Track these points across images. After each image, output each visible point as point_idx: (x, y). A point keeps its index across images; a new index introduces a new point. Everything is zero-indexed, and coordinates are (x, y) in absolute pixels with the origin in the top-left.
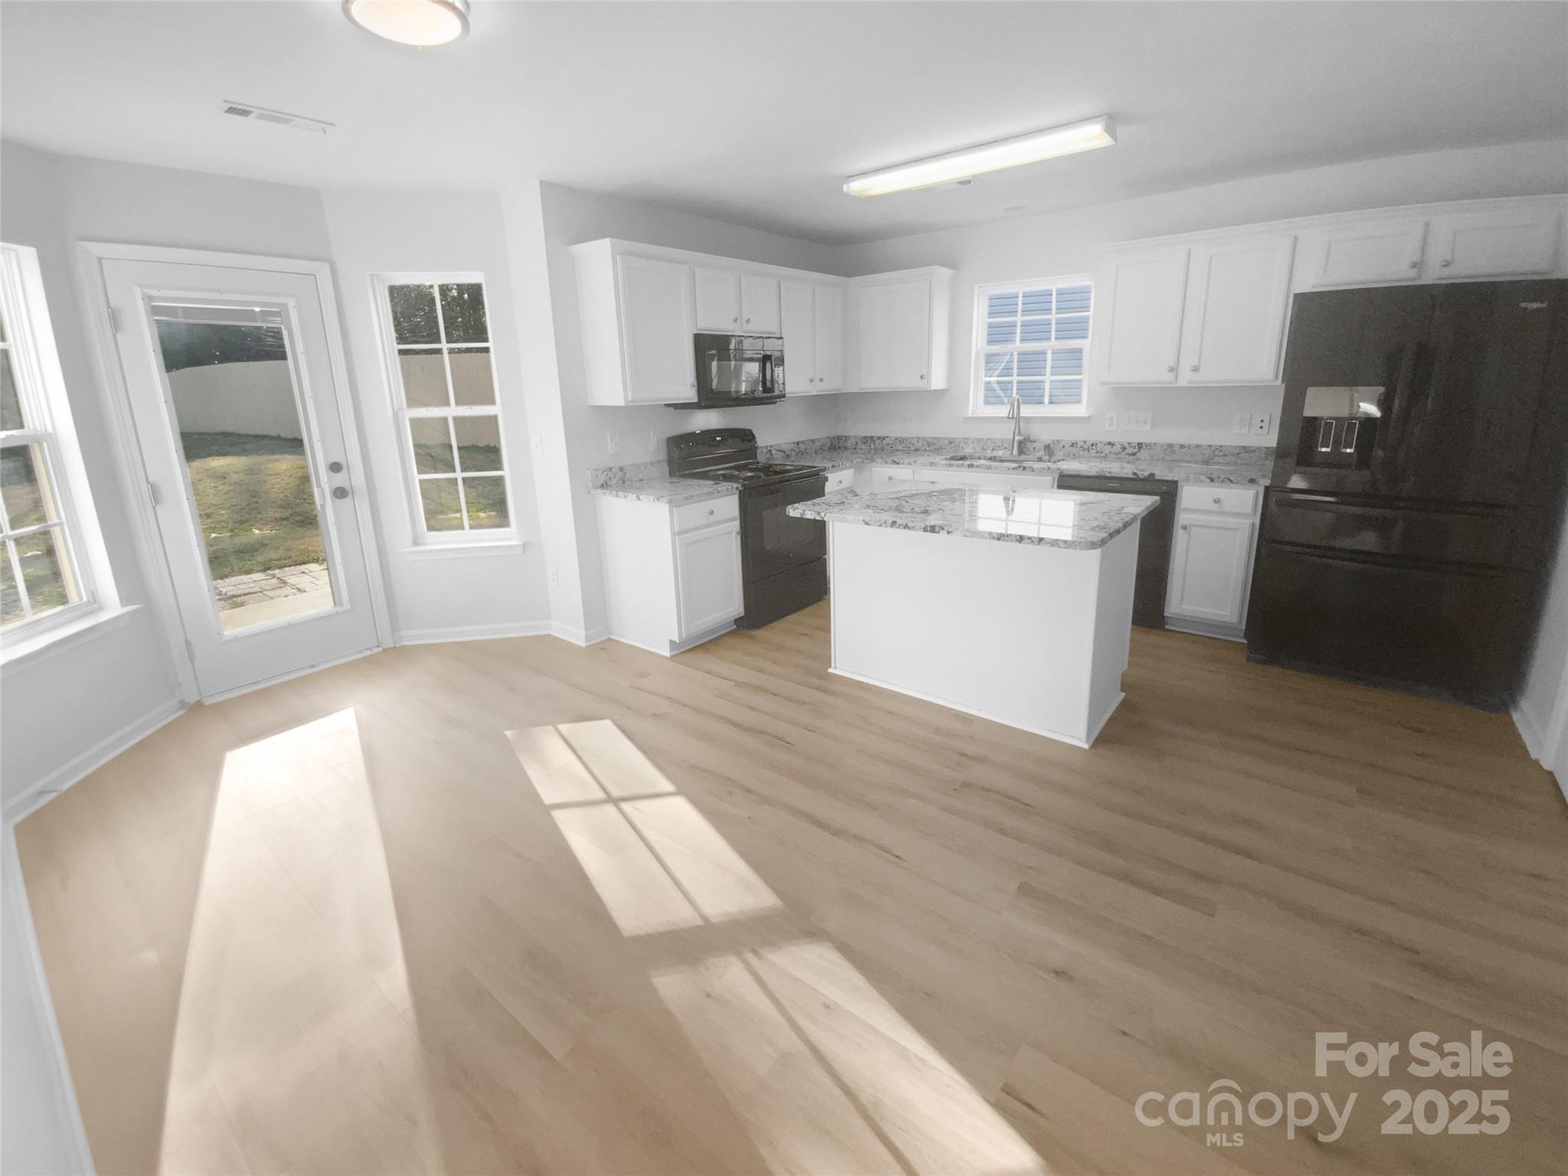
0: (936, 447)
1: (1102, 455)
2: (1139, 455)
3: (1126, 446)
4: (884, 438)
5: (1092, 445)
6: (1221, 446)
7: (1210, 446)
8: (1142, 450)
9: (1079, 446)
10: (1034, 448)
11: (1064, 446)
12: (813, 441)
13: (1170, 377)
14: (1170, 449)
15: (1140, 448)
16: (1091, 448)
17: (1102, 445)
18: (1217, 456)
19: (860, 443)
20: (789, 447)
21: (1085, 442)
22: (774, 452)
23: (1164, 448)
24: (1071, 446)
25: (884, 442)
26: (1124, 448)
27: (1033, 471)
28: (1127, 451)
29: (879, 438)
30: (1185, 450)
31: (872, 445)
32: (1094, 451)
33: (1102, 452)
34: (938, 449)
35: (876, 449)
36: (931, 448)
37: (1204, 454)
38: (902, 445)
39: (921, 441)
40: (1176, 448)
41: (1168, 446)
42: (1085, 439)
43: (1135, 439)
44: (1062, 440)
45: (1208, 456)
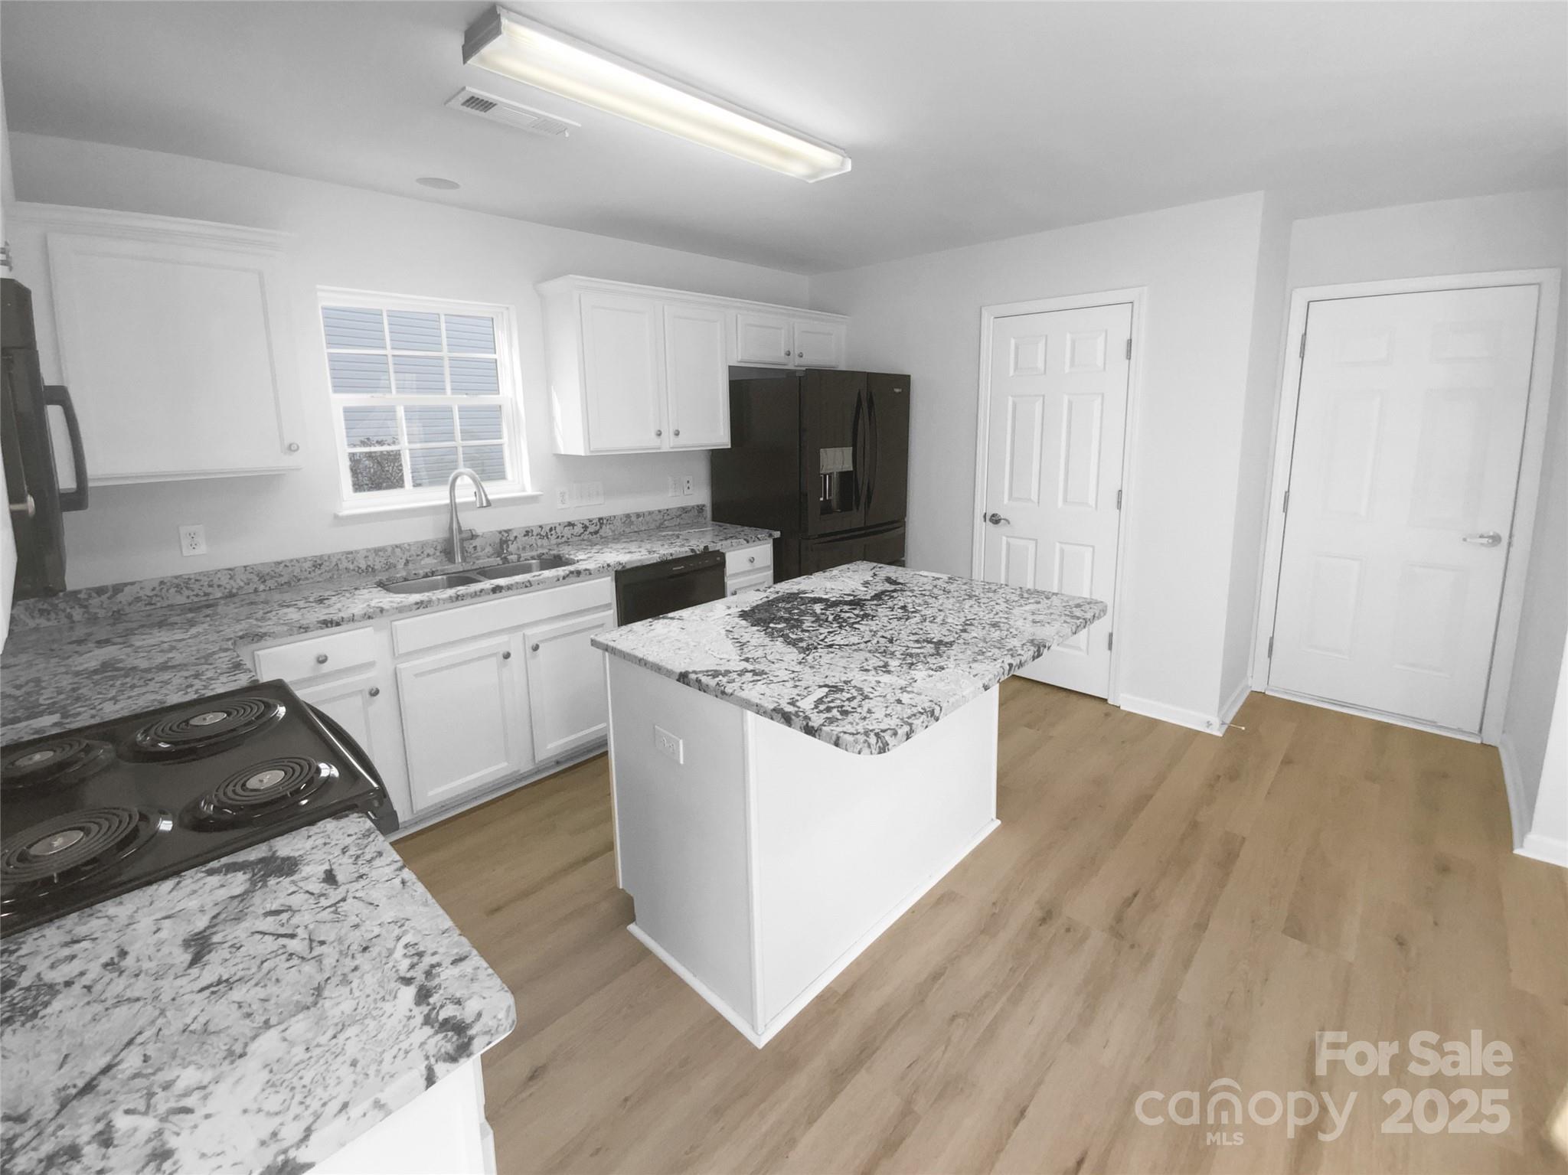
0: (283, 580)
1: (564, 539)
2: (602, 532)
3: (588, 525)
4: (118, 589)
5: (551, 530)
6: (667, 510)
7: (660, 511)
8: (604, 526)
9: (535, 533)
10: (475, 547)
13: (654, 442)
15: (602, 524)
16: (549, 534)
17: (561, 527)
18: (665, 520)
21: (541, 527)
24: (525, 536)
25: (120, 597)
26: (585, 528)
28: (589, 530)
29: (100, 591)
32: (554, 536)
33: (562, 536)
34: (288, 583)
36: (271, 583)
37: (656, 521)
38: (186, 592)
40: (634, 519)
41: (626, 517)
42: (540, 524)
43: (595, 515)
44: (510, 530)
45: (659, 522)
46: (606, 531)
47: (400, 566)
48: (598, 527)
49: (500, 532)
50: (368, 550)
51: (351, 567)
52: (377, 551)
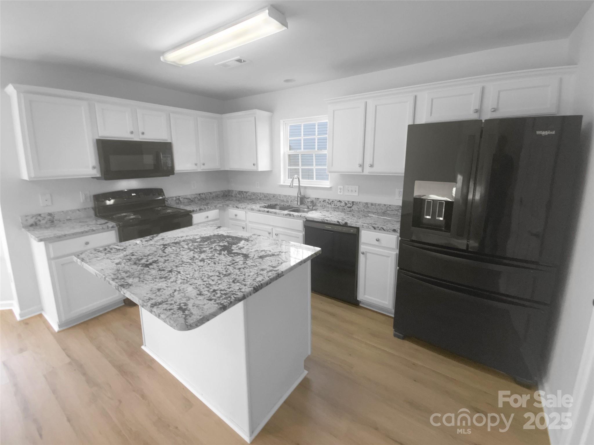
0: (268, 198)
2: (353, 208)
4: (247, 192)
5: (332, 202)
6: (390, 205)
7: (385, 205)
8: (354, 206)
9: (327, 202)
10: (308, 202)
11: (320, 202)
12: (211, 193)
13: (360, 169)
14: (367, 205)
15: (353, 204)
16: (331, 203)
17: (336, 202)
18: (388, 210)
19: (237, 194)
20: (193, 197)
21: (329, 200)
22: (181, 199)
23: (364, 205)
24: (323, 202)
25: (247, 194)
26: (346, 204)
27: (294, 217)
28: (348, 206)
29: (245, 192)
30: (373, 206)
31: (242, 195)
32: (333, 205)
33: (336, 205)
35: (244, 197)
36: (266, 199)
37: (382, 209)
38: (254, 196)
39: (262, 195)
40: (369, 205)
41: (365, 204)
42: (329, 198)
43: (351, 200)
44: (319, 199)
45: (384, 210)
46: (355, 208)
47: (290, 202)
48: (351, 205)
49: (315, 198)
50: (283, 195)
51: (280, 199)
52: (285, 196)
